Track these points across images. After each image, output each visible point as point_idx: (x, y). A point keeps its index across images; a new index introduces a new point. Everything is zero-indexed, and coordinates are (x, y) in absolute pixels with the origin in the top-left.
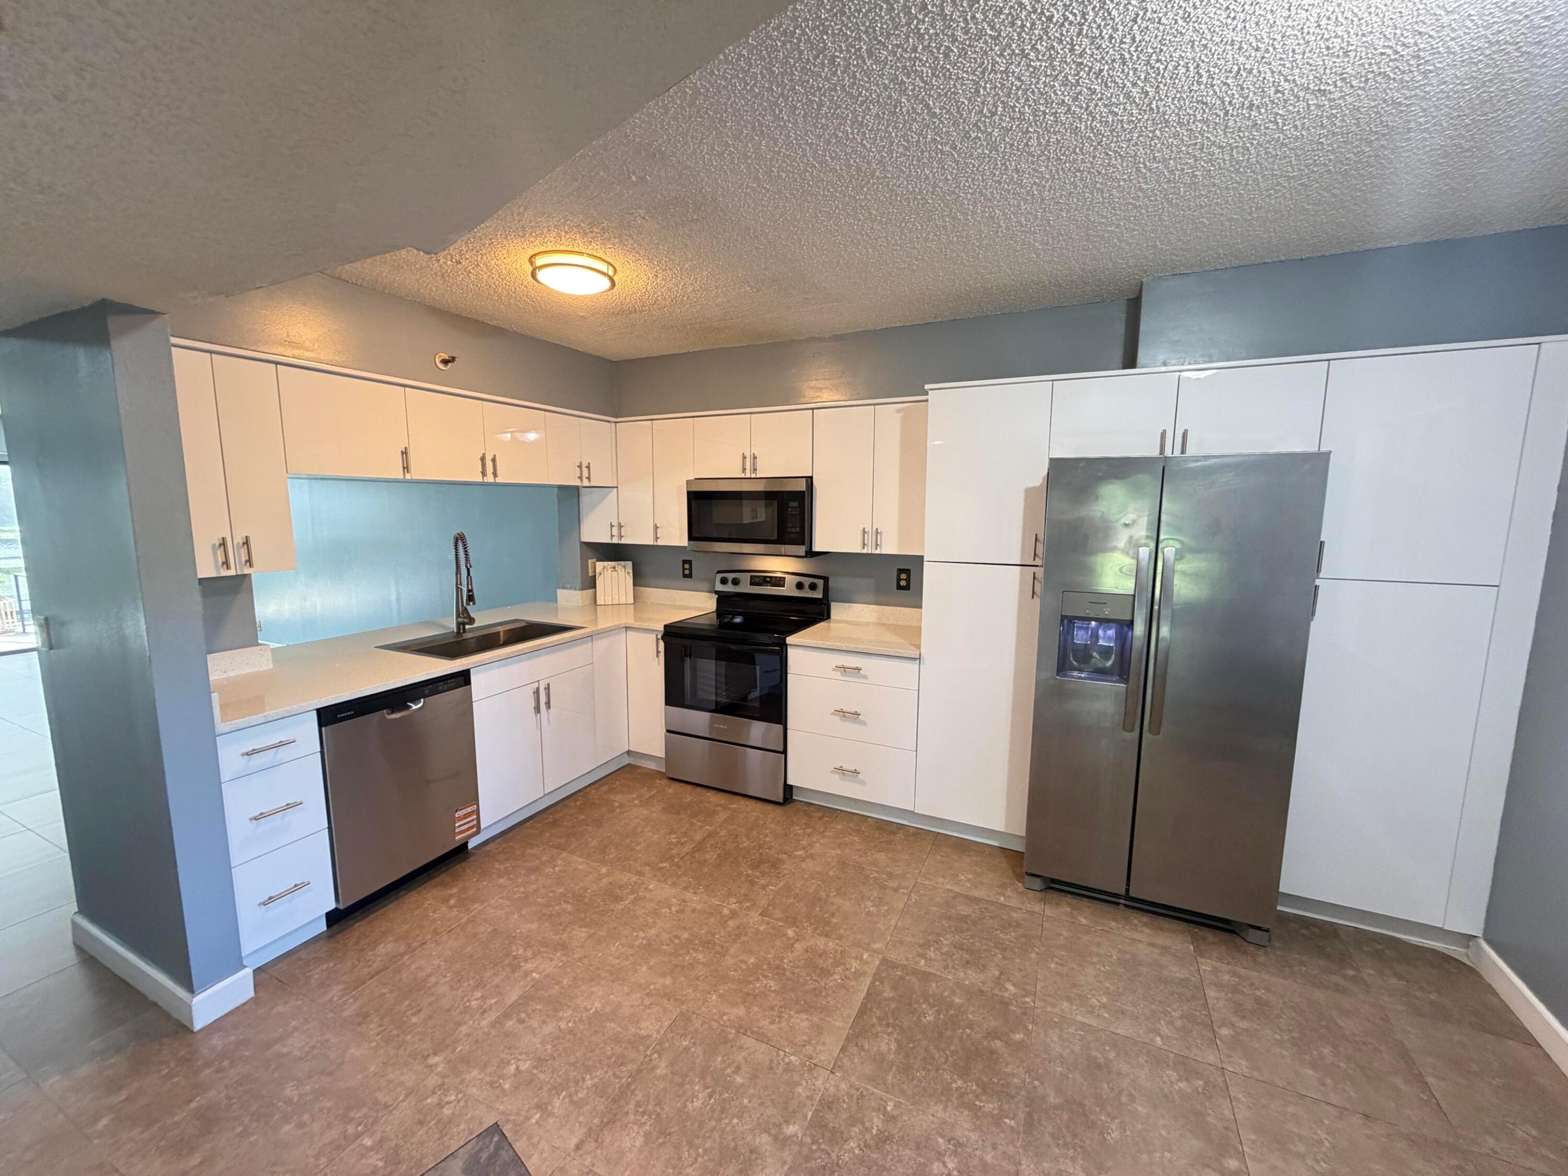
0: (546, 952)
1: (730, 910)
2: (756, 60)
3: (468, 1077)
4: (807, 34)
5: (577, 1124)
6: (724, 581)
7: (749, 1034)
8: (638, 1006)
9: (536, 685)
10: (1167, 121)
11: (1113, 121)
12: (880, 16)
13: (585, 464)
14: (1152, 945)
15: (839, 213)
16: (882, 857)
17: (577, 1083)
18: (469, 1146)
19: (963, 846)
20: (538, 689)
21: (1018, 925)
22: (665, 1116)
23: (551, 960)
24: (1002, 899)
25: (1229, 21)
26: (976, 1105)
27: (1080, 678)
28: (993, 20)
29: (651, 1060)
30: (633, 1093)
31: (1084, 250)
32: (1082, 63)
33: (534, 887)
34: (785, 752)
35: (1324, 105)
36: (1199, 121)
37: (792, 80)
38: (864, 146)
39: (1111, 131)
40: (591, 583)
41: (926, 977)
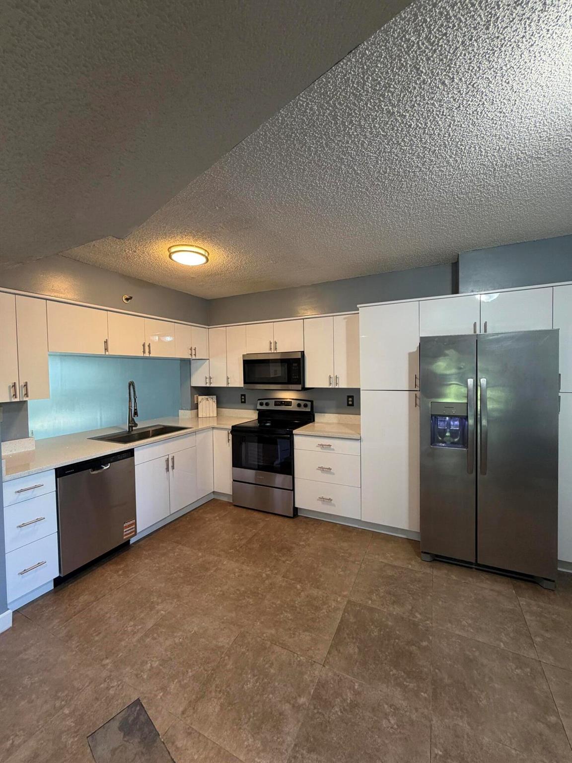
0: (169, 599)
1: (267, 575)
2: (274, 149)
3: (124, 671)
4: (298, 136)
5: (183, 699)
6: (261, 404)
7: (277, 644)
8: (217, 629)
9: (167, 457)
10: (467, 174)
11: (441, 174)
12: (331, 127)
13: (193, 348)
14: (492, 590)
15: (314, 223)
16: (345, 545)
17: (183, 674)
18: (123, 713)
19: (387, 539)
20: (168, 459)
21: (420, 581)
22: (232, 693)
23: (172, 603)
24: (410, 566)
25: (494, 125)
26: (404, 685)
27: (443, 446)
28: (384, 128)
29: (224, 660)
30: (214, 679)
31: (430, 239)
32: (426, 147)
33: (163, 564)
34: (293, 490)
35: (541, 164)
36: (482, 174)
37: (291, 159)
38: (325, 190)
39: (441, 180)
40: (196, 407)
41: (371, 610)
